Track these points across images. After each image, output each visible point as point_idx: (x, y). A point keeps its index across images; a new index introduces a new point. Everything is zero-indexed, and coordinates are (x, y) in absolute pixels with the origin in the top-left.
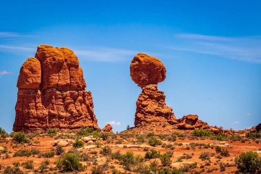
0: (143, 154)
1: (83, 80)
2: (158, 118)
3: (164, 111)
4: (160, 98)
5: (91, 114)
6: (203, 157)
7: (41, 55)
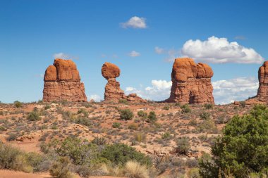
0: (76, 112)
1: (79, 77)
2: (116, 96)
3: (119, 92)
4: (117, 85)
5: (84, 94)
6: (107, 112)
7: (57, 64)
